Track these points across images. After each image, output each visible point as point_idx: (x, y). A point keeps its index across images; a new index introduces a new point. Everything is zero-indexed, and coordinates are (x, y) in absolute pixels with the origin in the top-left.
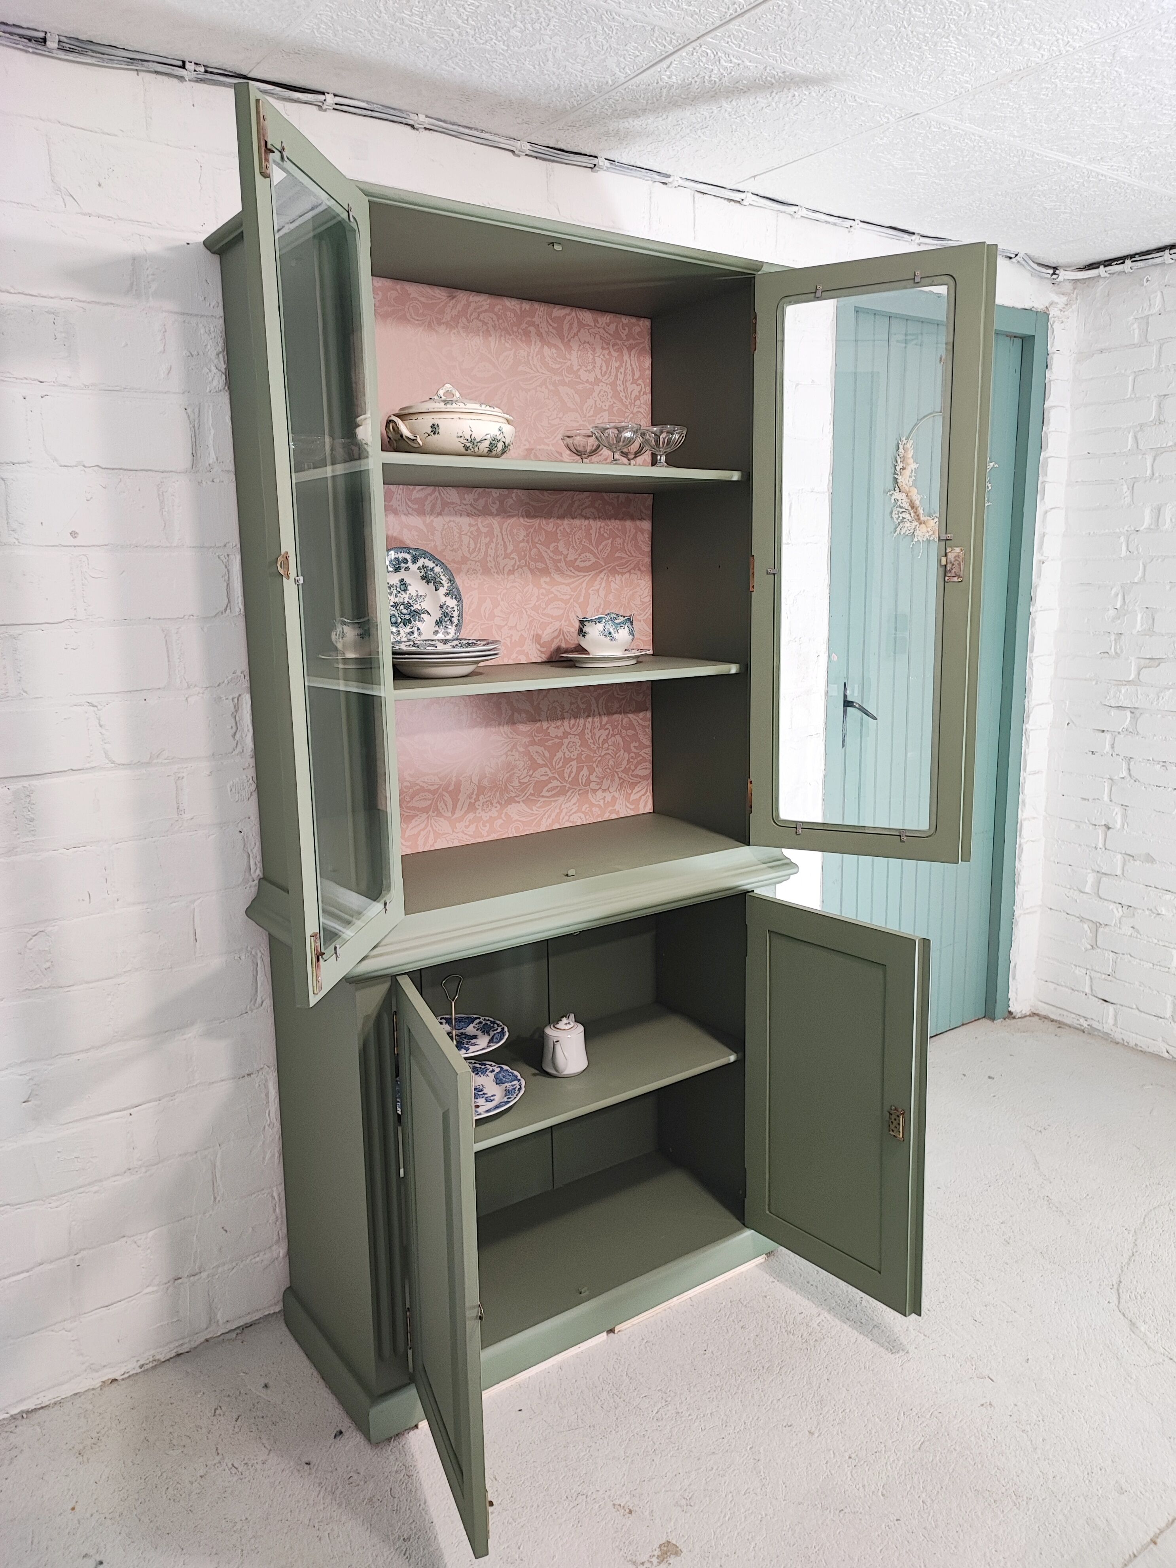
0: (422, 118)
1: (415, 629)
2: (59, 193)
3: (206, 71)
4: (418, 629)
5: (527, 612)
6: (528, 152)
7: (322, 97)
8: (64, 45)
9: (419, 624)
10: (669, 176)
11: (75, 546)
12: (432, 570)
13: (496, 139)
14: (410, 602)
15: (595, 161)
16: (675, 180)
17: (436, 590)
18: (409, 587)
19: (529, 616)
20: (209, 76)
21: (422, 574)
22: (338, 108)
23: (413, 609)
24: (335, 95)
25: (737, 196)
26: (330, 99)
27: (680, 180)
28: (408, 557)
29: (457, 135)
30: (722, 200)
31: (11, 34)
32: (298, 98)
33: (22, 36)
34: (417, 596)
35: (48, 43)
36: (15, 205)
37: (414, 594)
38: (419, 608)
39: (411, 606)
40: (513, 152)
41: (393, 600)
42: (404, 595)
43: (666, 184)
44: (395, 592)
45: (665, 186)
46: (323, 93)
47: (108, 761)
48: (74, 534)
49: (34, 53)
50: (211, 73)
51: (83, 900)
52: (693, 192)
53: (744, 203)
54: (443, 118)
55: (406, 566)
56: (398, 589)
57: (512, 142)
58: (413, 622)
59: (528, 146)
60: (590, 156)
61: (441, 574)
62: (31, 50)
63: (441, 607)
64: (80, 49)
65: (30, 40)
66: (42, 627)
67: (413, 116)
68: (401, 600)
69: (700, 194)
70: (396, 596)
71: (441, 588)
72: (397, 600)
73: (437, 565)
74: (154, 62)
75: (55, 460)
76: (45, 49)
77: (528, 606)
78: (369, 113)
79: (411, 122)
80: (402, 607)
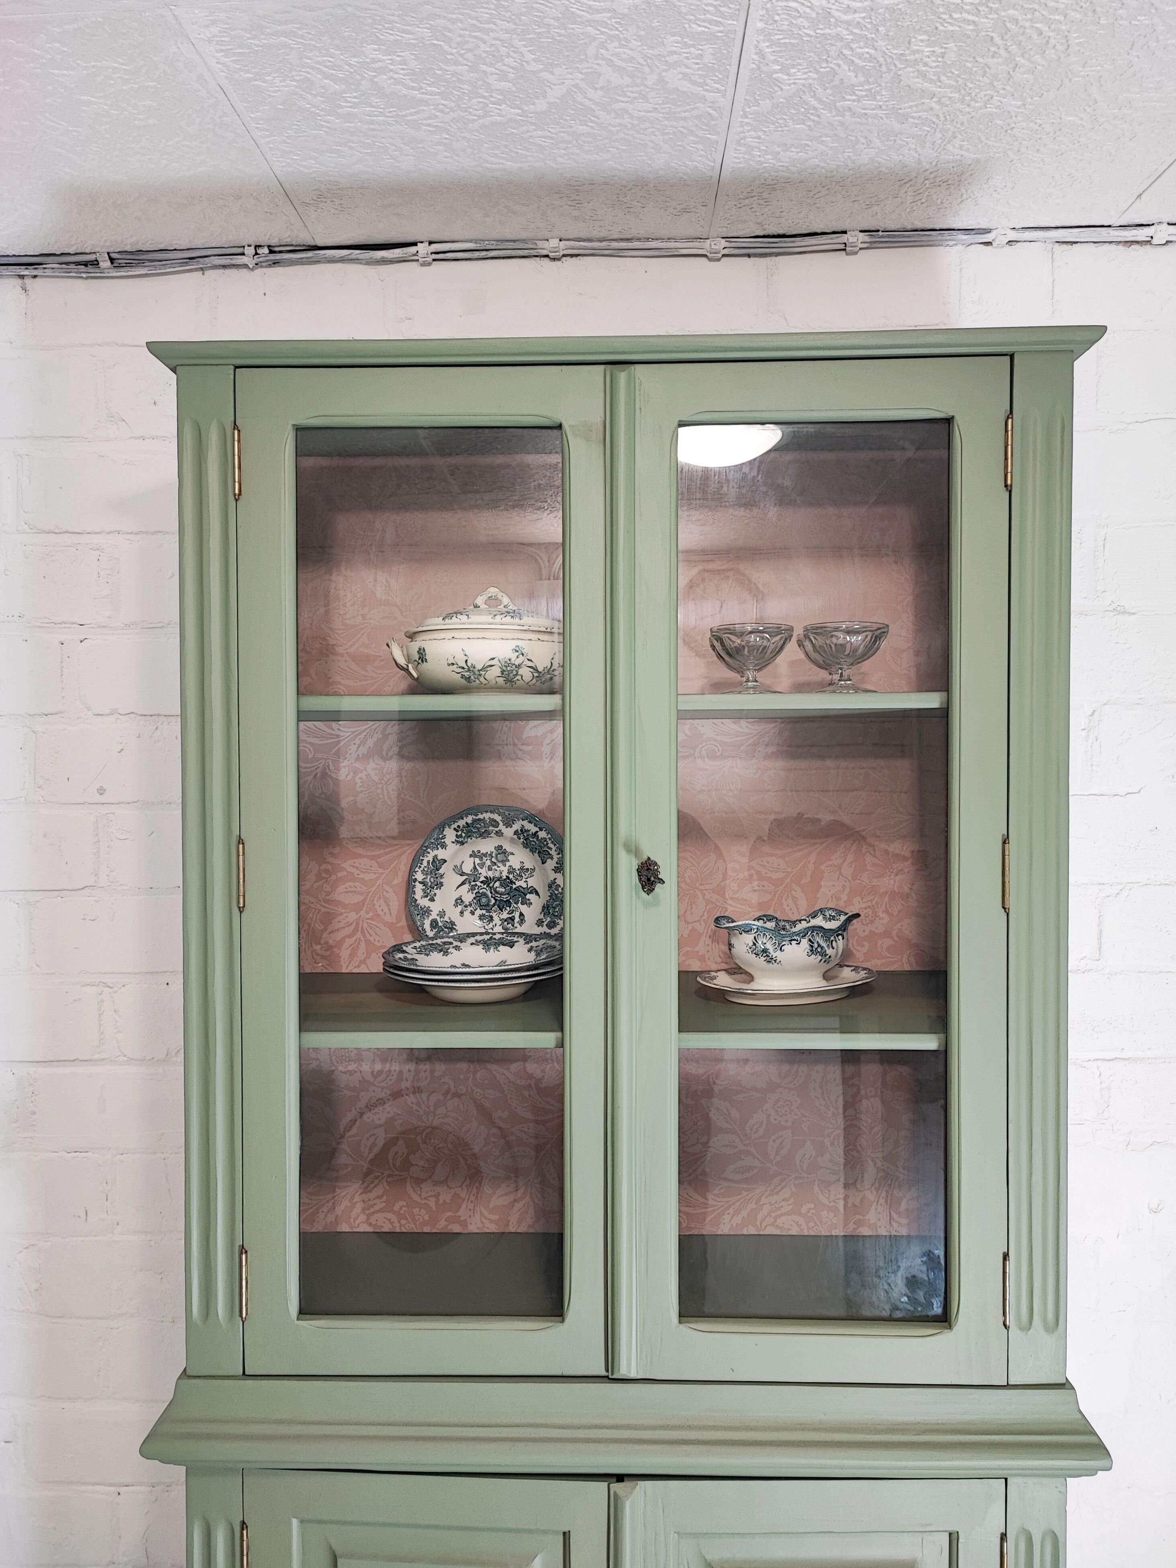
0: (554, 243)
1: (517, 915)
2: (112, 419)
3: (271, 252)
4: (521, 914)
5: (704, 895)
6: (726, 251)
7: (413, 249)
8: (120, 261)
9: (524, 909)
10: (988, 231)
11: (103, 804)
12: (535, 834)
13: (672, 244)
14: (511, 876)
15: (844, 238)
16: (998, 237)
17: (543, 863)
18: (510, 857)
19: (708, 902)
20: (278, 257)
21: (522, 840)
22: (440, 257)
23: (514, 886)
24: (430, 243)
25: (1141, 234)
26: (423, 249)
27: (1013, 233)
28: (498, 818)
29: (617, 254)
30: (1113, 246)
31: (67, 263)
32: (383, 258)
33: (78, 263)
34: (522, 869)
35: (101, 264)
36: (66, 440)
37: (517, 866)
38: (524, 886)
39: (512, 882)
40: (705, 256)
41: (484, 874)
42: (502, 868)
43: (989, 244)
44: (488, 863)
45: (989, 248)
46: (415, 244)
47: (120, 1054)
48: (101, 791)
49: (87, 278)
50: (280, 252)
51: (79, 1217)
52: (1050, 246)
53: (1154, 242)
54: (582, 235)
55: (497, 829)
56: (493, 860)
57: (696, 244)
58: (513, 904)
59: (723, 243)
60: (834, 233)
61: (549, 842)
62: (84, 275)
63: (550, 886)
64: (136, 262)
65: (86, 265)
66: (63, 893)
67: (540, 244)
68: (497, 875)
69: (1064, 246)
70: (490, 869)
71: (549, 860)
72: (490, 874)
73: (541, 829)
74: (215, 255)
75: (89, 709)
76: (98, 271)
77: (707, 887)
78: (483, 254)
79: (545, 252)
80: (497, 884)
